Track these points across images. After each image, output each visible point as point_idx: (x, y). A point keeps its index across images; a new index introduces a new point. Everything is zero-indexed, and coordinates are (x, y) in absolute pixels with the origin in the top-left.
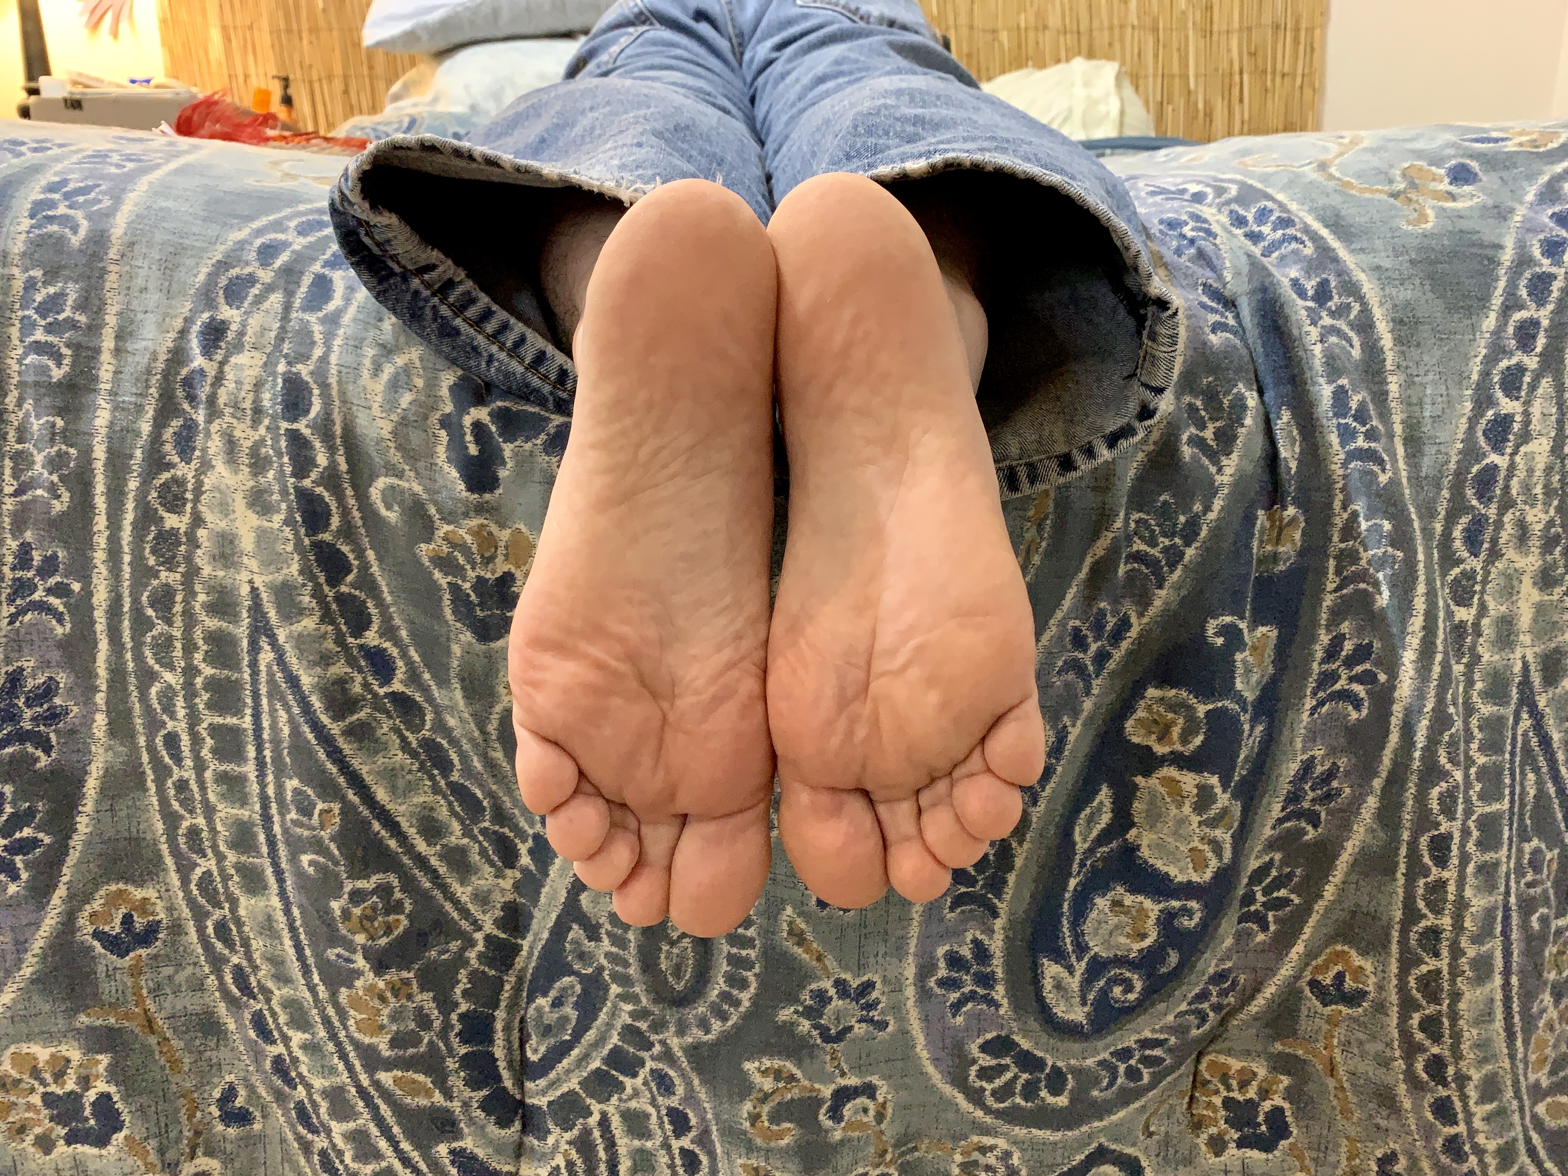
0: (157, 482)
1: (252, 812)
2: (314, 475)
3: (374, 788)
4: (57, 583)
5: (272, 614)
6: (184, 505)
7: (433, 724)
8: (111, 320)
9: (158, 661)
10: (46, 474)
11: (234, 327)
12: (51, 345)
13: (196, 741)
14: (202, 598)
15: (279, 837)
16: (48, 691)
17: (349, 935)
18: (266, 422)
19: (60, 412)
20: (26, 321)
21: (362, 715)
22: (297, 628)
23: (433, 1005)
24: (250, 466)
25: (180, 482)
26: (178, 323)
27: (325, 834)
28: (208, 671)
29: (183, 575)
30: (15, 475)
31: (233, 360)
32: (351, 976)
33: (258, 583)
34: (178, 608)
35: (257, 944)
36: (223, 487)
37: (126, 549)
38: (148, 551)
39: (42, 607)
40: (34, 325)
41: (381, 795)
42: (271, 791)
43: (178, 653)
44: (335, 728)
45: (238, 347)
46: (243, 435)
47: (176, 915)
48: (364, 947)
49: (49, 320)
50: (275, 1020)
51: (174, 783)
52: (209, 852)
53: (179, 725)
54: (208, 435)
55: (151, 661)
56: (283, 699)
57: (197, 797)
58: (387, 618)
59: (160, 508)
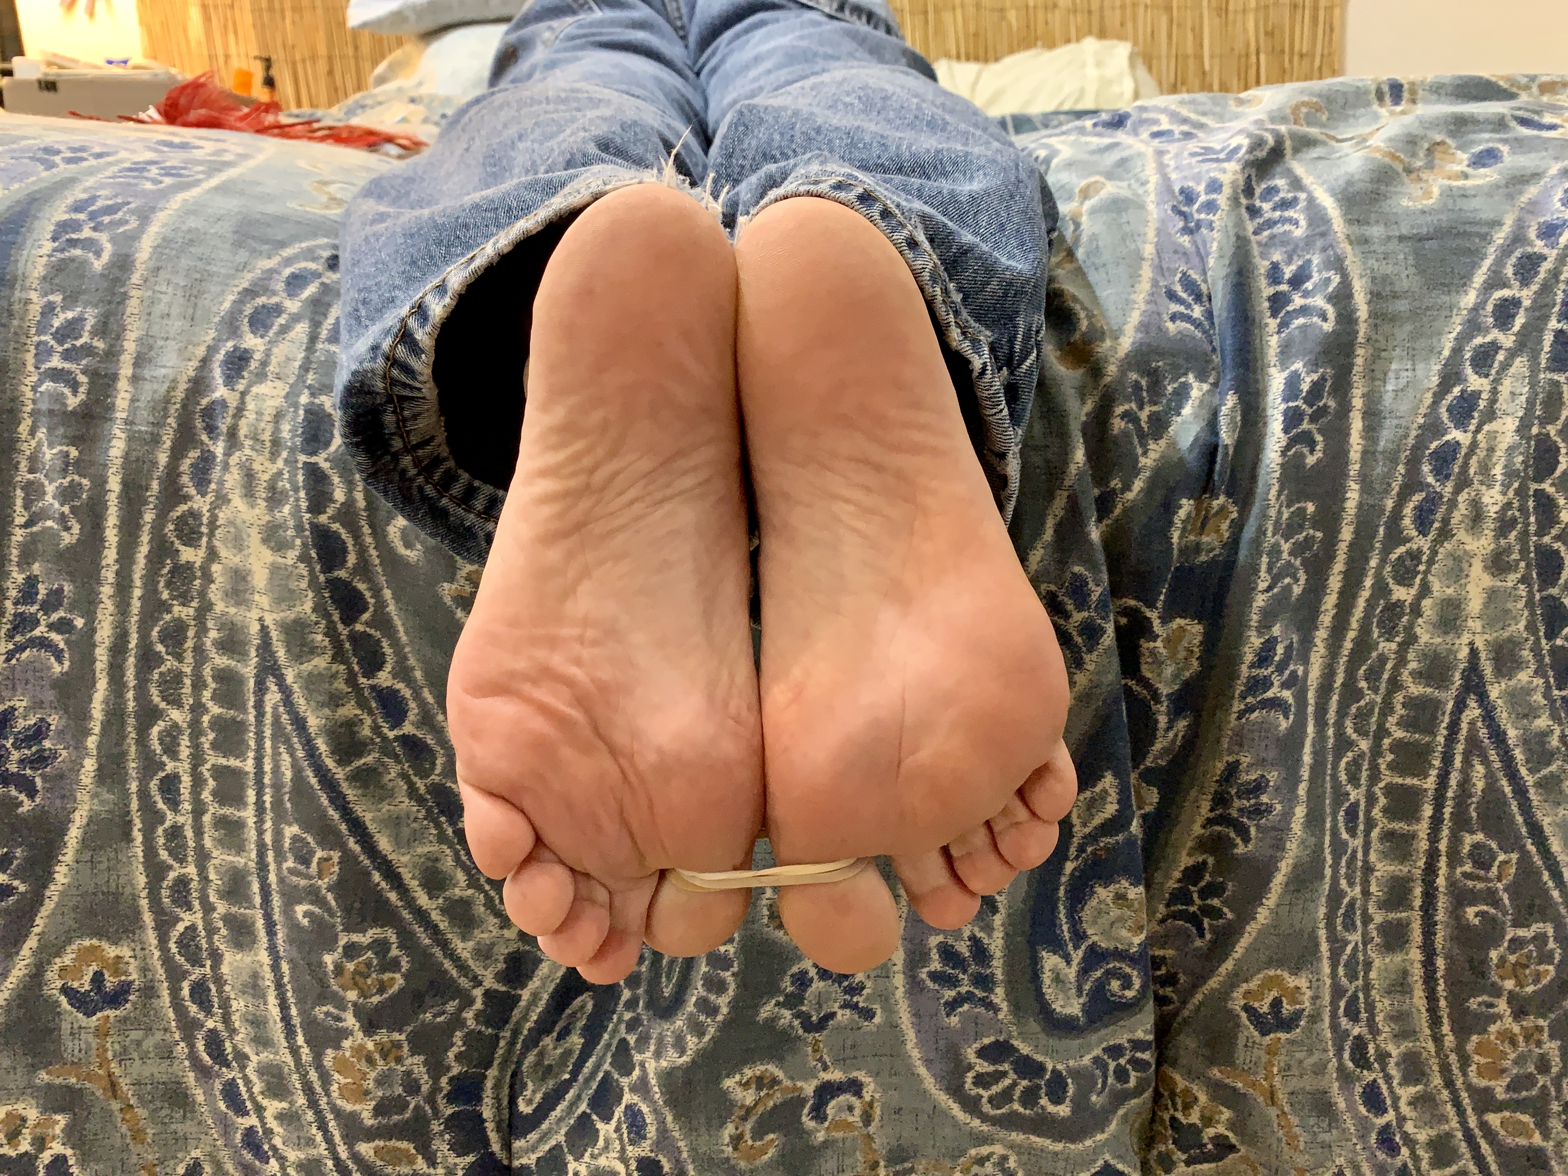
0: (174, 515)
1: (248, 860)
2: (330, 511)
3: (377, 837)
4: (61, 618)
5: (281, 653)
6: (200, 538)
7: (444, 769)
8: (130, 346)
9: (164, 699)
10: (57, 505)
11: (257, 356)
12: (69, 372)
13: (198, 782)
14: (213, 634)
15: (274, 886)
16: (38, 733)
17: (341, 992)
18: (285, 454)
19: (75, 441)
20: (41, 347)
21: (369, 759)
22: (307, 667)
23: (423, 1069)
24: (267, 500)
25: (194, 515)
26: (201, 352)
27: (323, 883)
28: (216, 710)
29: (196, 610)
30: (26, 507)
31: (255, 390)
32: (337, 1037)
33: (269, 620)
34: (189, 644)
35: (238, 1005)
36: (238, 522)
37: (138, 582)
38: (162, 584)
39: (43, 644)
40: (50, 351)
41: (384, 844)
42: (268, 838)
43: (187, 689)
44: (340, 774)
45: (261, 376)
46: (261, 468)
47: (150, 977)
48: (355, 1005)
49: (66, 346)
50: (249, 1090)
51: (165, 831)
52: (196, 904)
53: (182, 767)
54: (226, 467)
55: (156, 699)
56: (288, 742)
57: (191, 844)
58: (401, 659)
59: (177, 542)
